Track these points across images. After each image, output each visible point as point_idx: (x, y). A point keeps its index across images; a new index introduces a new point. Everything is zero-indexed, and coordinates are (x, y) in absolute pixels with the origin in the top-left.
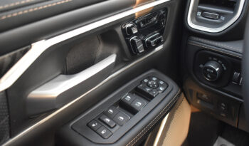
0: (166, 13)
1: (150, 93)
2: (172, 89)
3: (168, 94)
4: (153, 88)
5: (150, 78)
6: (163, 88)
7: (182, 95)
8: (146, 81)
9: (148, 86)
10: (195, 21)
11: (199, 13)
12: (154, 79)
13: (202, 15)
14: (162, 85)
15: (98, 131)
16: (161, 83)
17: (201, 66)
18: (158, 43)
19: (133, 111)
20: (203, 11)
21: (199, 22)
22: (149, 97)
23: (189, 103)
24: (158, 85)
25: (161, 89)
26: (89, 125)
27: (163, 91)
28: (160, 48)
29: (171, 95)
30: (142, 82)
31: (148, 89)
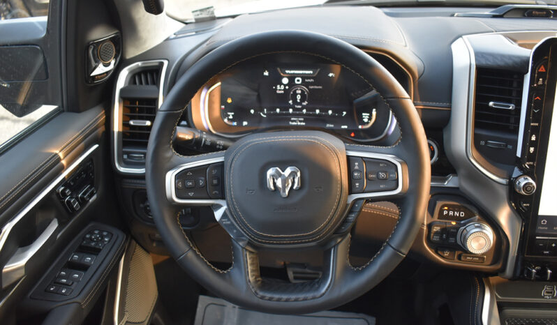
0: (92, 163)
1: (97, 247)
2: (118, 237)
3: (115, 243)
4: (98, 241)
5: (91, 233)
6: (107, 238)
7: (134, 242)
8: (88, 236)
9: (92, 240)
10: (123, 164)
11: (125, 157)
12: (96, 232)
13: (128, 157)
14: (106, 236)
15: (59, 292)
16: (105, 233)
17: (142, 205)
18: (91, 196)
19: (83, 268)
20: (128, 153)
21: (128, 164)
22: (95, 251)
23: (148, 251)
24: (103, 237)
25: (106, 239)
26: (47, 291)
27: (109, 241)
28: (94, 197)
29: (118, 242)
30: (84, 238)
31: (93, 244)
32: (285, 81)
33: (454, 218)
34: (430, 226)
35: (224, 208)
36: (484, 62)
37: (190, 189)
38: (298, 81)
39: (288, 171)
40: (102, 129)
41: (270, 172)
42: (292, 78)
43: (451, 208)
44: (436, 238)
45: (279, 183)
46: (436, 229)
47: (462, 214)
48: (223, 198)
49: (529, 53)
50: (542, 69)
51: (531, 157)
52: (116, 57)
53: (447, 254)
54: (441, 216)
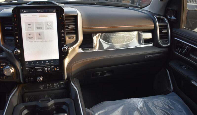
33: (2, 66)
47: (5, 64)
50: (15, 16)
51: (18, 43)
53: (1, 78)
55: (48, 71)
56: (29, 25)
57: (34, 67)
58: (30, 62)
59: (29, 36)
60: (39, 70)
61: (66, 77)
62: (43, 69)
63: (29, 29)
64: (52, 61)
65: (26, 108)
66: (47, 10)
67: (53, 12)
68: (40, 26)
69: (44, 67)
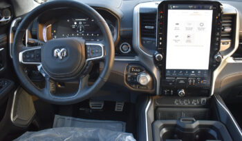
32: (75, 23)
33: (136, 72)
34: (127, 75)
35: (41, 65)
36: (142, 12)
37: (28, 58)
38: (80, 23)
39: (62, 50)
40: (5, 43)
41: (56, 51)
42: (78, 22)
43: (135, 68)
44: (129, 80)
45: (59, 54)
46: (129, 76)
47: (139, 70)
48: (40, 62)
49: (156, 7)
50: (162, 12)
51: (161, 46)
52: (11, 15)
53: (134, 86)
54: (131, 71)
55: (192, 83)
56: (177, 24)
57: (176, 77)
58: (172, 71)
59: (176, 39)
60: (182, 82)
61: (212, 94)
62: (186, 81)
63: (176, 29)
64: (199, 72)
65: (164, 126)
66: (201, 6)
67: (209, 9)
68: (191, 26)
69: (188, 78)
